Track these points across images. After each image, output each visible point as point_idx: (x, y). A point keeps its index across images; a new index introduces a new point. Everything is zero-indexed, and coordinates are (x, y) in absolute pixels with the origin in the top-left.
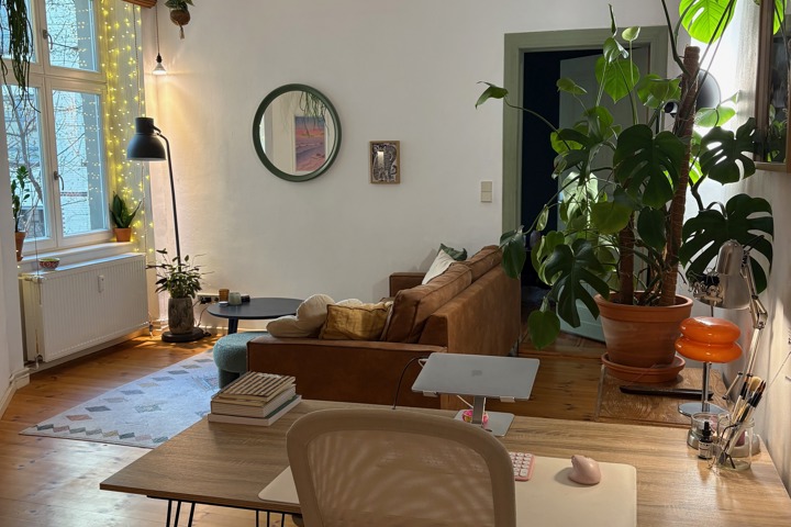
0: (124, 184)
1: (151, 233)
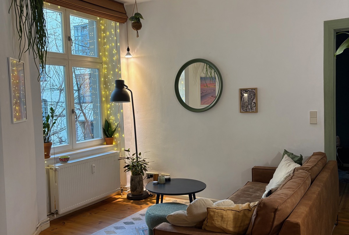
0: (110, 114)
1: (123, 140)
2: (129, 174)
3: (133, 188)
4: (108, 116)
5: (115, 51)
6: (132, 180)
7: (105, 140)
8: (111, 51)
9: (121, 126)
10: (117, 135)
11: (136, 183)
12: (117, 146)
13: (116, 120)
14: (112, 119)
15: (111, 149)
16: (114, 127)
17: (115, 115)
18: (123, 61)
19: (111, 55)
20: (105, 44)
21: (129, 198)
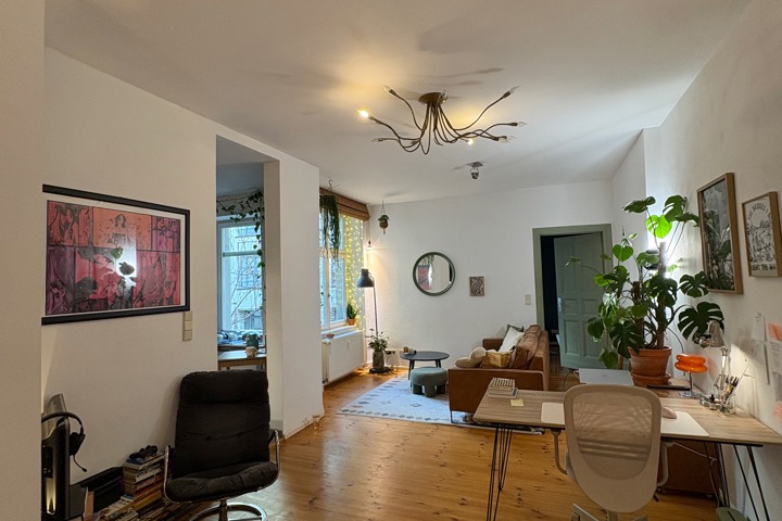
0: (353, 299)
1: (364, 321)
2: (372, 351)
3: (375, 364)
4: (350, 300)
5: (358, 244)
6: (375, 356)
7: (348, 321)
8: (355, 242)
9: (362, 308)
10: (357, 317)
11: (378, 359)
12: (358, 326)
13: (358, 303)
14: (353, 302)
15: (354, 330)
16: (355, 310)
17: (357, 299)
18: (365, 252)
19: (354, 248)
20: (348, 238)
21: (371, 372)
